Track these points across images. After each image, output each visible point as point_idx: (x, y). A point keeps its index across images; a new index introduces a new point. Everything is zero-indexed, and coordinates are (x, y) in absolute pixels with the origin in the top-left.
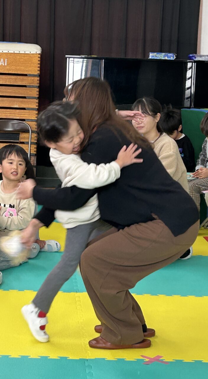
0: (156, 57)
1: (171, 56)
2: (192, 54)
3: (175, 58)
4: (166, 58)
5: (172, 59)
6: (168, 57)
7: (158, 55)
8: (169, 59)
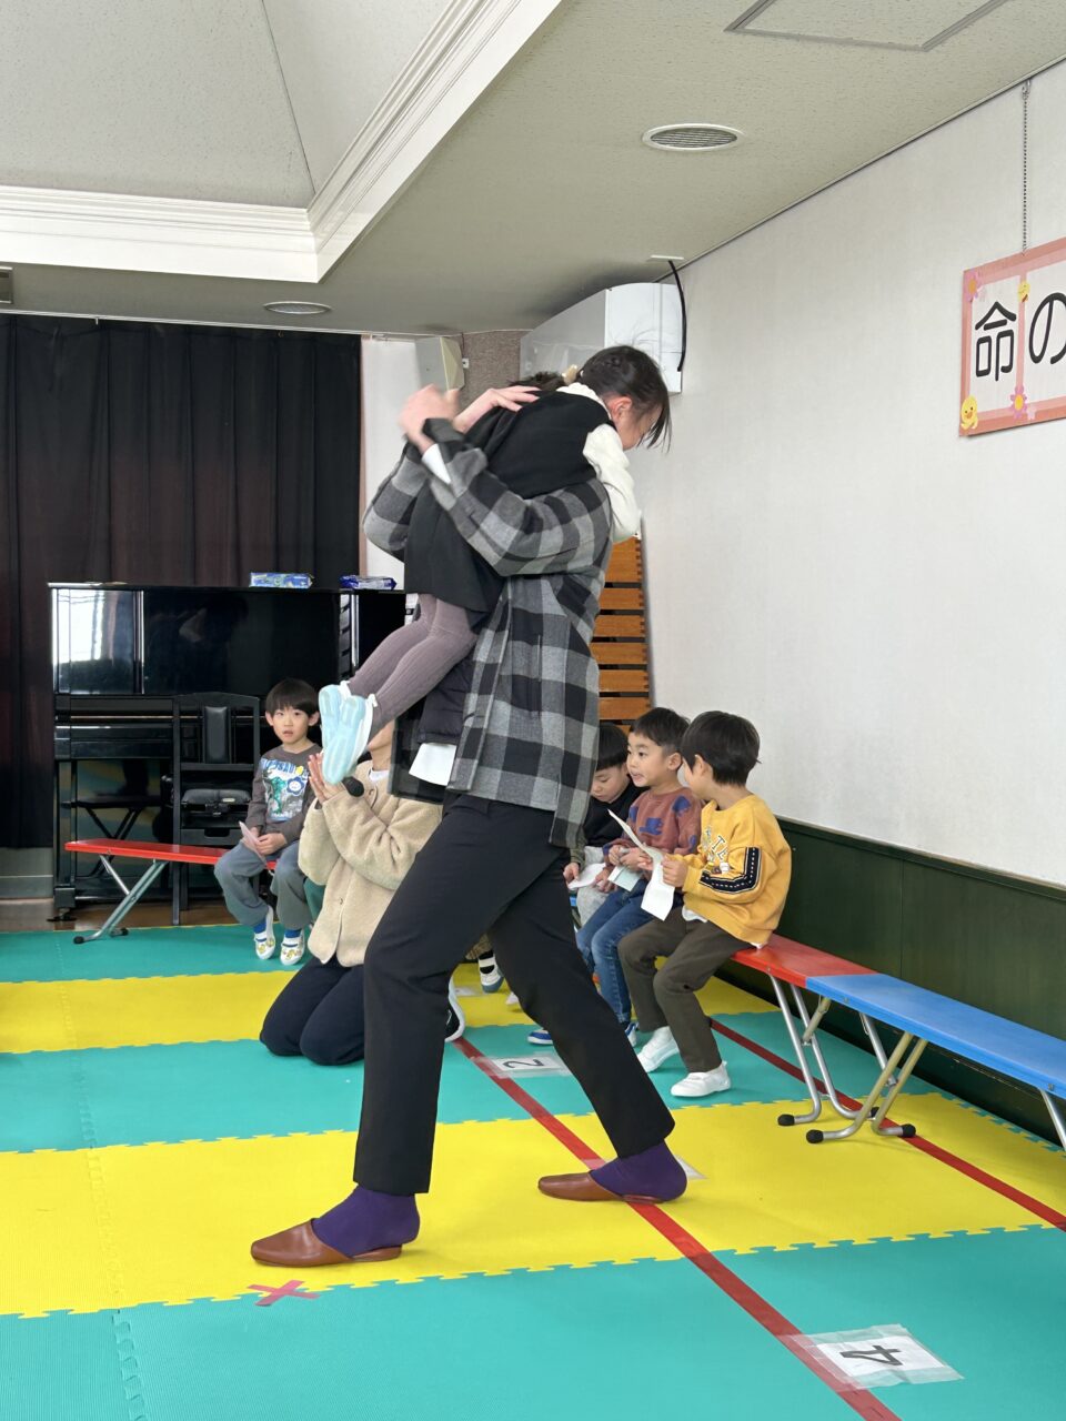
0: (266, 582)
1: (302, 580)
2: (349, 574)
3: (310, 584)
4: (291, 585)
5: (303, 586)
6: (294, 583)
7: (270, 579)
8: (296, 587)
